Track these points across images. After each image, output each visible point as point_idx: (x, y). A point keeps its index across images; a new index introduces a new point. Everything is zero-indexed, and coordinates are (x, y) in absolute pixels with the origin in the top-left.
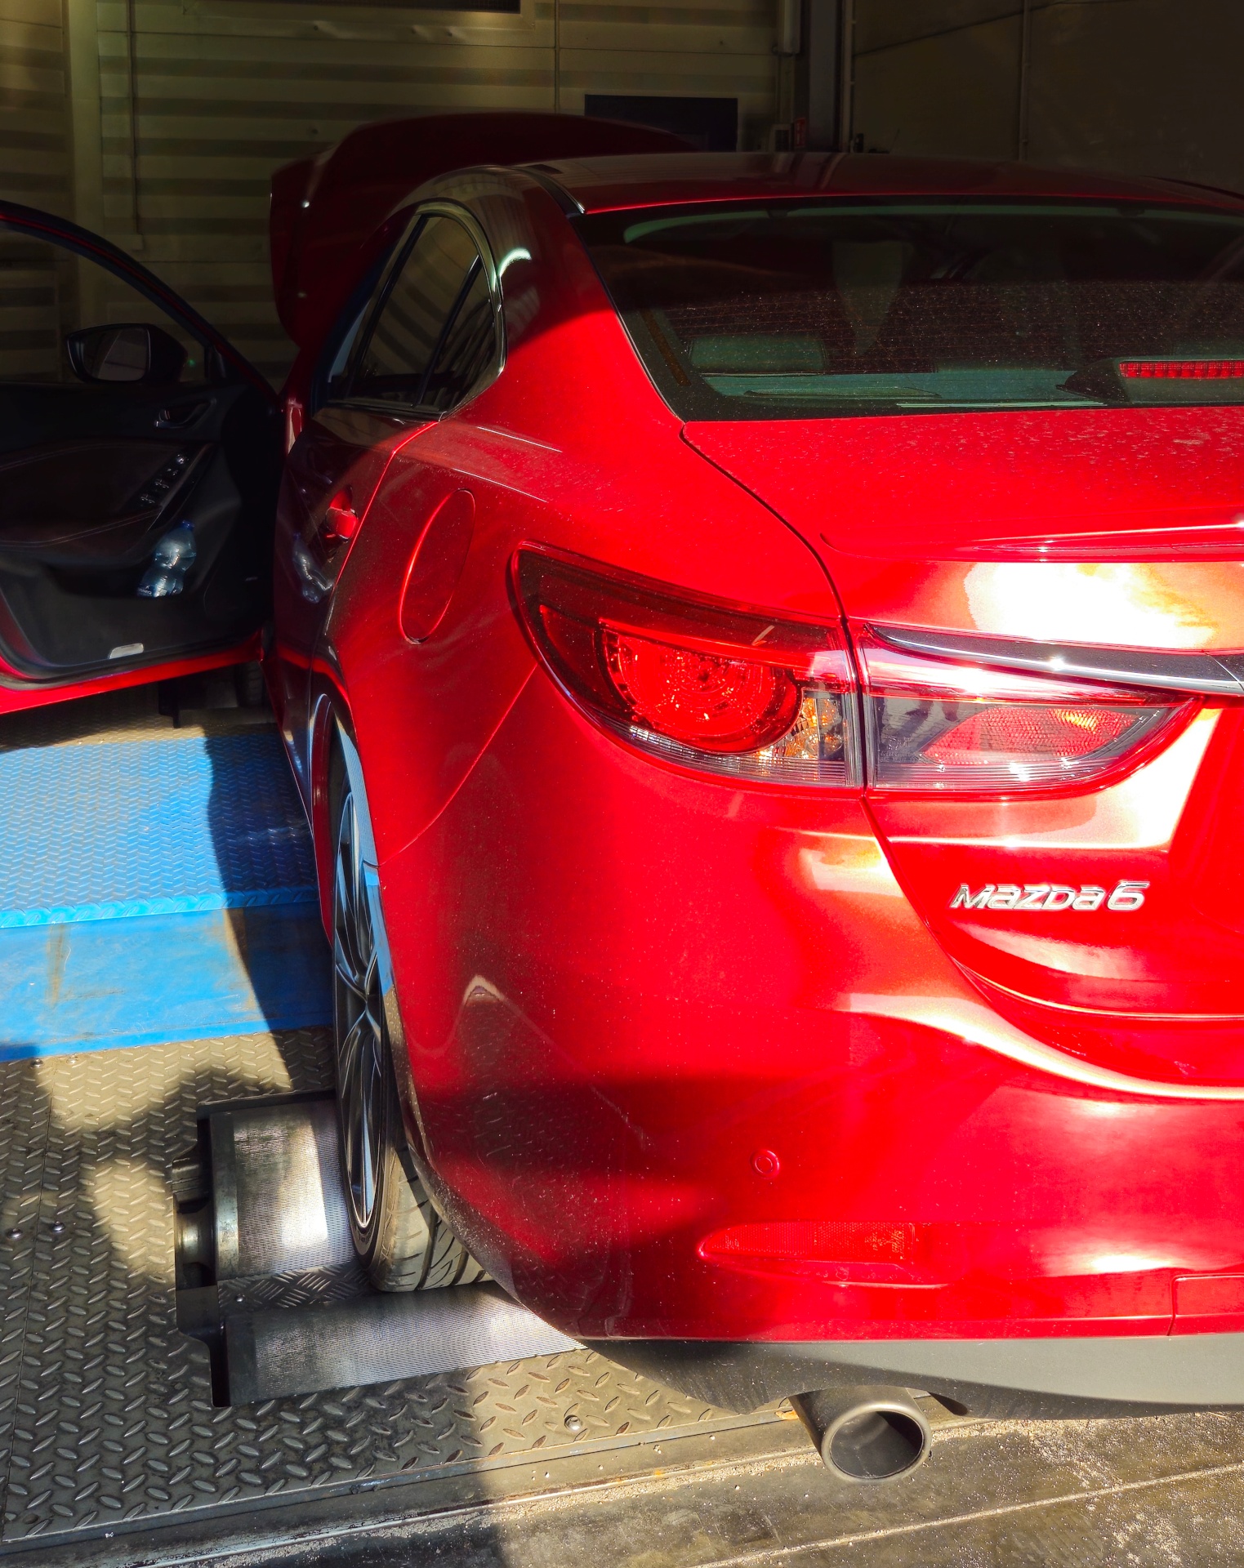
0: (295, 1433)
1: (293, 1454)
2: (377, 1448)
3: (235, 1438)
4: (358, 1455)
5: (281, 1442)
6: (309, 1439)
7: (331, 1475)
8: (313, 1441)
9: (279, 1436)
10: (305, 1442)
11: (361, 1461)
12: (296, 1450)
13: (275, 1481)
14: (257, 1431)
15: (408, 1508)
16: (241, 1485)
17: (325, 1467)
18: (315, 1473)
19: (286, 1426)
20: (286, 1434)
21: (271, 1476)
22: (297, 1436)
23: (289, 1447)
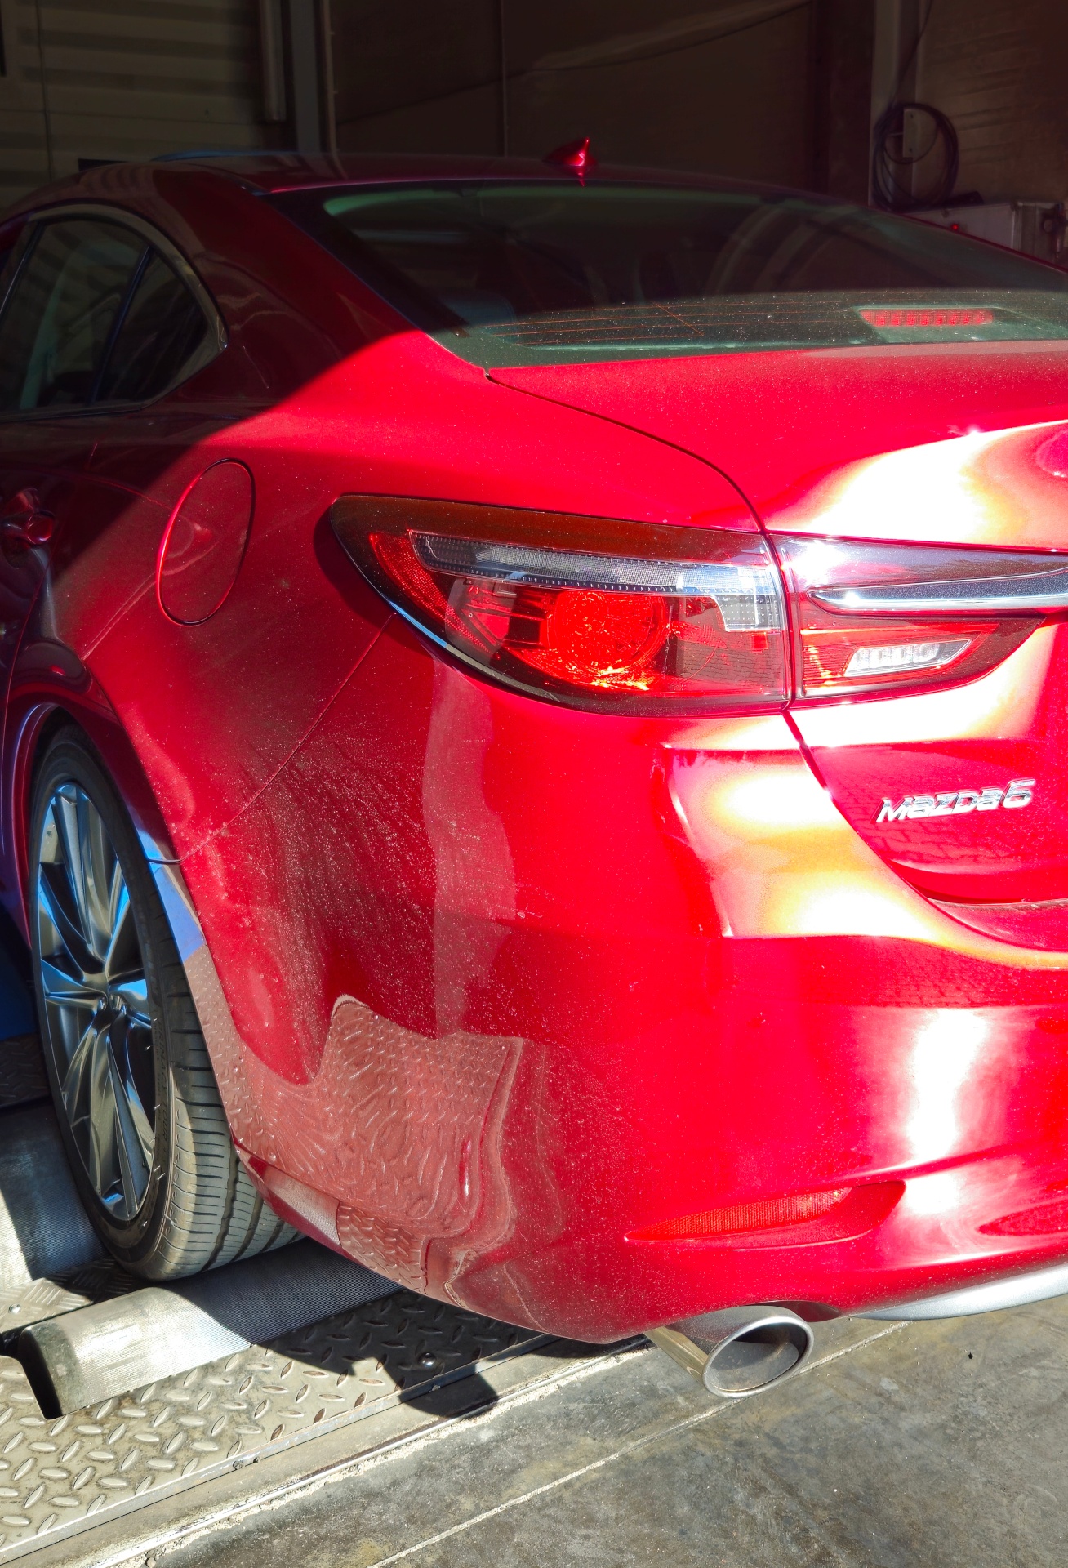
0: (145, 1428)
1: (150, 1448)
2: (238, 1424)
3: (81, 1447)
4: (220, 1435)
5: (133, 1439)
6: (162, 1430)
7: (199, 1462)
8: (168, 1431)
9: (129, 1434)
11: (227, 1440)
12: (153, 1445)
13: (141, 1480)
14: (103, 1434)
15: (288, 1475)
16: (104, 1492)
17: (190, 1454)
18: (181, 1462)
19: (133, 1423)
20: (136, 1431)
21: (134, 1475)
22: (149, 1430)
23: (145, 1443)
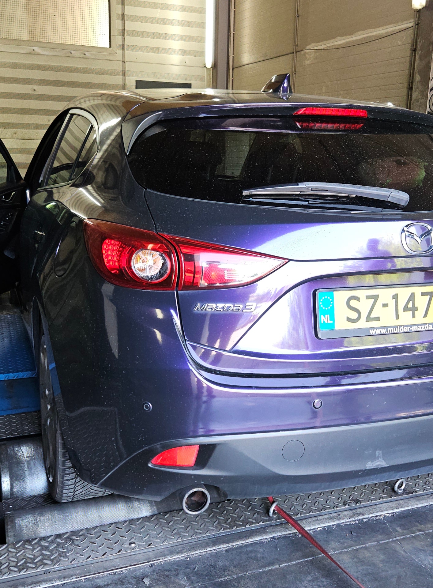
0: (30, 552)
1: (29, 559)
2: (61, 556)
3: (8, 555)
4: (53, 559)
5: (25, 556)
6: (35, 554)
7: (43, 567)
8: (36, 555)
9: (25, 554)
10: (34, 556)
11: (55, 561)
12: (31, 558)
13: (23, 569)
14: (16, 552)
15: (72, 576)
16: (10, 571)
17: (41, 564)
18: (37, 566)
19: (27, 550)
20: (27, 553)
21: (21, 567)
22: (31, 553)
23: (29, 558)
